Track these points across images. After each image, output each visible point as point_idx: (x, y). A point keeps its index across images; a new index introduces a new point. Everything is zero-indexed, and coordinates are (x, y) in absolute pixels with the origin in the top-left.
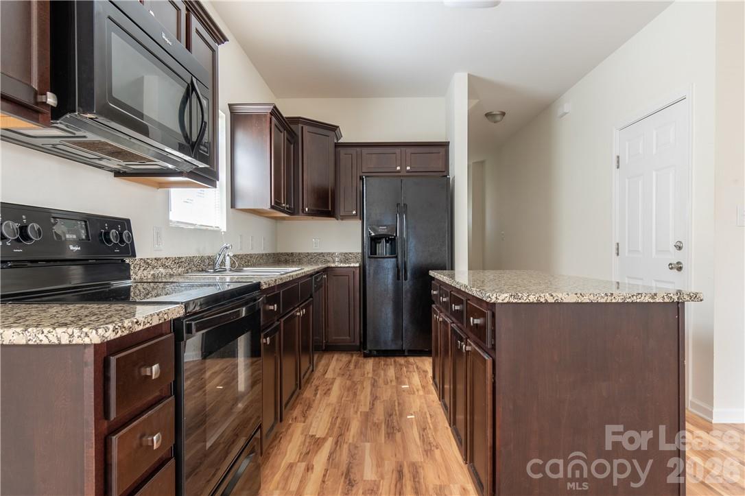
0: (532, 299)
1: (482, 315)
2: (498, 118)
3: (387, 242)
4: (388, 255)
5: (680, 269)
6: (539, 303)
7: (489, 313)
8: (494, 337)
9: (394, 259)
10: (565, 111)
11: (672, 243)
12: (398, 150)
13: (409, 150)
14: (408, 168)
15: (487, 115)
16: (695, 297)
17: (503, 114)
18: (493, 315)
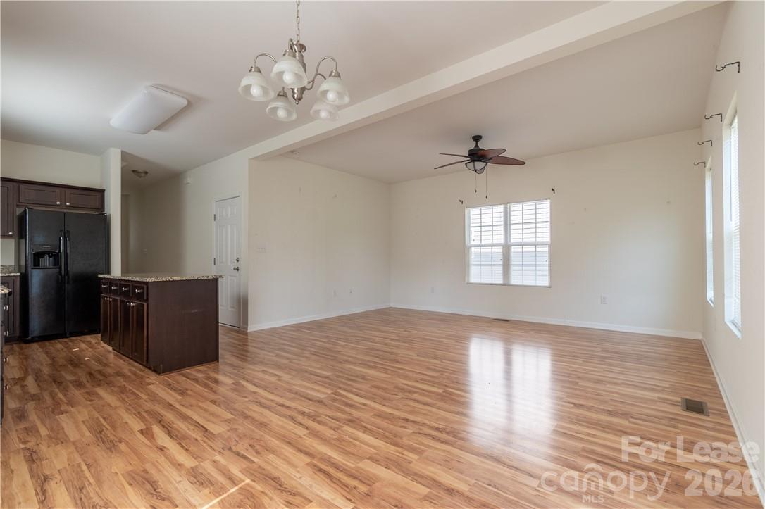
0: (164, 279)
1: (143, 288)
2: (143, 175)
3: (50, 257)
4: (51, 267)
5: (238, 270)
6: (166, 281)
7: (145, 286)
8: (147, 295)
9: (58, 270)
10: (189, 182)
11: (235, 259)
12: (58, 190)
13: (68, 191)
14: (68, 204)
15: (133, 171)
16: (221, 277)
17: (146, 173)
18: (147, 287)
